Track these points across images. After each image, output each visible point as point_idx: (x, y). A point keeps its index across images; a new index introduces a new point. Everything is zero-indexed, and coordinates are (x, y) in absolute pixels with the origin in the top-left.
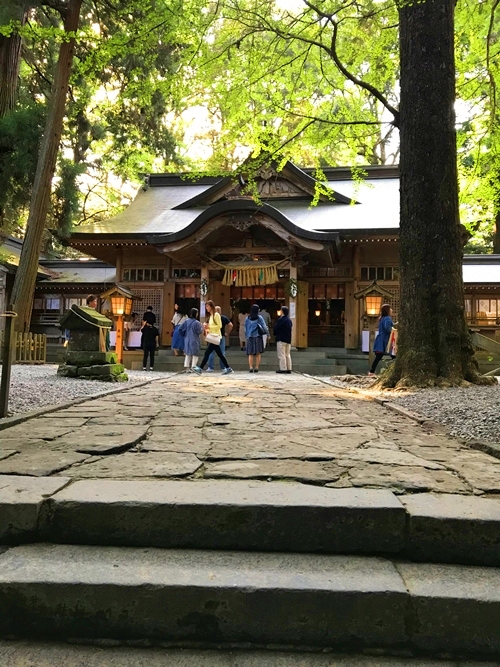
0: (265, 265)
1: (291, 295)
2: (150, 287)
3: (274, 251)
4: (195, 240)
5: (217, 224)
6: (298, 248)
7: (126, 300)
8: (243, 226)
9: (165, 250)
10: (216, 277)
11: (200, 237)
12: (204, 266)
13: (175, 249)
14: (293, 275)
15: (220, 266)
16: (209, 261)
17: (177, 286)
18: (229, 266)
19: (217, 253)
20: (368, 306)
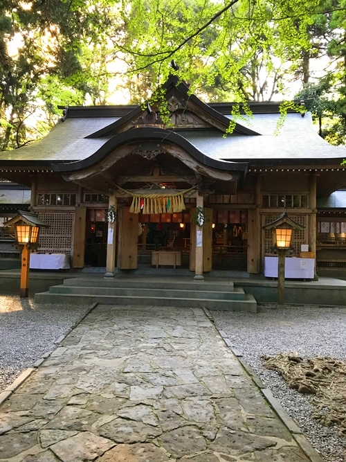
0: (173, 193)
1: (198, 223)
2: (62, 211)
3: (181, 180)
4: (101, 168)
5: (123, 153)
6: (205, 178)
7: (31, 229)
8: (150, 153)
9: (71, 178)
10: (125, 203)
11: (108, 165)
12: (112, 194)
13: (81, 177)
14: (200, 203)
15: (127, 193)
16: (117, 189)
17: (88, 210)
18: (137, 194)
19: (125, 181)
20: (278, 238)
